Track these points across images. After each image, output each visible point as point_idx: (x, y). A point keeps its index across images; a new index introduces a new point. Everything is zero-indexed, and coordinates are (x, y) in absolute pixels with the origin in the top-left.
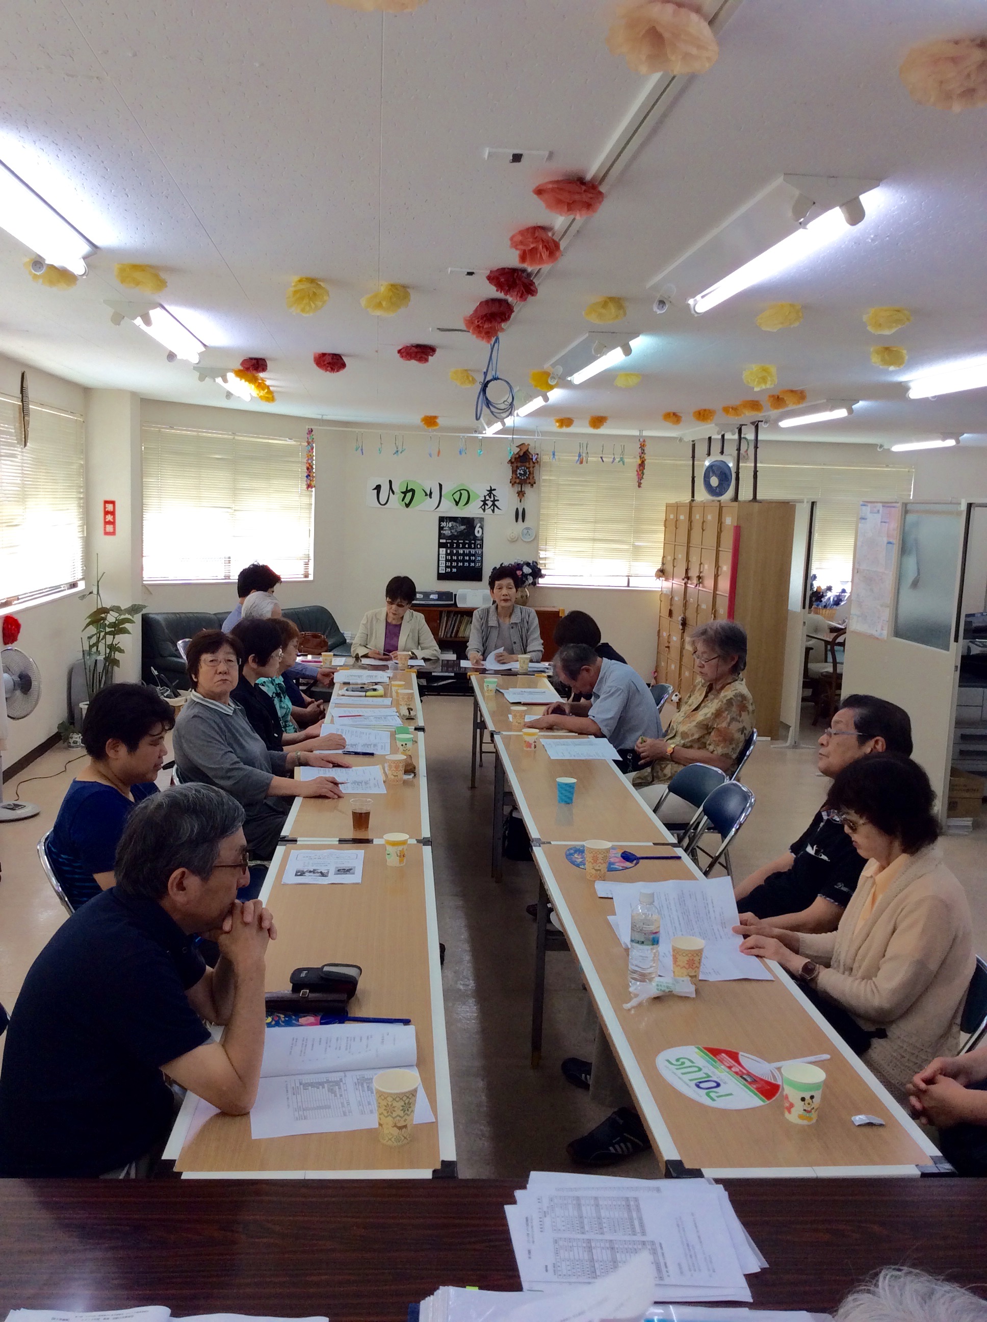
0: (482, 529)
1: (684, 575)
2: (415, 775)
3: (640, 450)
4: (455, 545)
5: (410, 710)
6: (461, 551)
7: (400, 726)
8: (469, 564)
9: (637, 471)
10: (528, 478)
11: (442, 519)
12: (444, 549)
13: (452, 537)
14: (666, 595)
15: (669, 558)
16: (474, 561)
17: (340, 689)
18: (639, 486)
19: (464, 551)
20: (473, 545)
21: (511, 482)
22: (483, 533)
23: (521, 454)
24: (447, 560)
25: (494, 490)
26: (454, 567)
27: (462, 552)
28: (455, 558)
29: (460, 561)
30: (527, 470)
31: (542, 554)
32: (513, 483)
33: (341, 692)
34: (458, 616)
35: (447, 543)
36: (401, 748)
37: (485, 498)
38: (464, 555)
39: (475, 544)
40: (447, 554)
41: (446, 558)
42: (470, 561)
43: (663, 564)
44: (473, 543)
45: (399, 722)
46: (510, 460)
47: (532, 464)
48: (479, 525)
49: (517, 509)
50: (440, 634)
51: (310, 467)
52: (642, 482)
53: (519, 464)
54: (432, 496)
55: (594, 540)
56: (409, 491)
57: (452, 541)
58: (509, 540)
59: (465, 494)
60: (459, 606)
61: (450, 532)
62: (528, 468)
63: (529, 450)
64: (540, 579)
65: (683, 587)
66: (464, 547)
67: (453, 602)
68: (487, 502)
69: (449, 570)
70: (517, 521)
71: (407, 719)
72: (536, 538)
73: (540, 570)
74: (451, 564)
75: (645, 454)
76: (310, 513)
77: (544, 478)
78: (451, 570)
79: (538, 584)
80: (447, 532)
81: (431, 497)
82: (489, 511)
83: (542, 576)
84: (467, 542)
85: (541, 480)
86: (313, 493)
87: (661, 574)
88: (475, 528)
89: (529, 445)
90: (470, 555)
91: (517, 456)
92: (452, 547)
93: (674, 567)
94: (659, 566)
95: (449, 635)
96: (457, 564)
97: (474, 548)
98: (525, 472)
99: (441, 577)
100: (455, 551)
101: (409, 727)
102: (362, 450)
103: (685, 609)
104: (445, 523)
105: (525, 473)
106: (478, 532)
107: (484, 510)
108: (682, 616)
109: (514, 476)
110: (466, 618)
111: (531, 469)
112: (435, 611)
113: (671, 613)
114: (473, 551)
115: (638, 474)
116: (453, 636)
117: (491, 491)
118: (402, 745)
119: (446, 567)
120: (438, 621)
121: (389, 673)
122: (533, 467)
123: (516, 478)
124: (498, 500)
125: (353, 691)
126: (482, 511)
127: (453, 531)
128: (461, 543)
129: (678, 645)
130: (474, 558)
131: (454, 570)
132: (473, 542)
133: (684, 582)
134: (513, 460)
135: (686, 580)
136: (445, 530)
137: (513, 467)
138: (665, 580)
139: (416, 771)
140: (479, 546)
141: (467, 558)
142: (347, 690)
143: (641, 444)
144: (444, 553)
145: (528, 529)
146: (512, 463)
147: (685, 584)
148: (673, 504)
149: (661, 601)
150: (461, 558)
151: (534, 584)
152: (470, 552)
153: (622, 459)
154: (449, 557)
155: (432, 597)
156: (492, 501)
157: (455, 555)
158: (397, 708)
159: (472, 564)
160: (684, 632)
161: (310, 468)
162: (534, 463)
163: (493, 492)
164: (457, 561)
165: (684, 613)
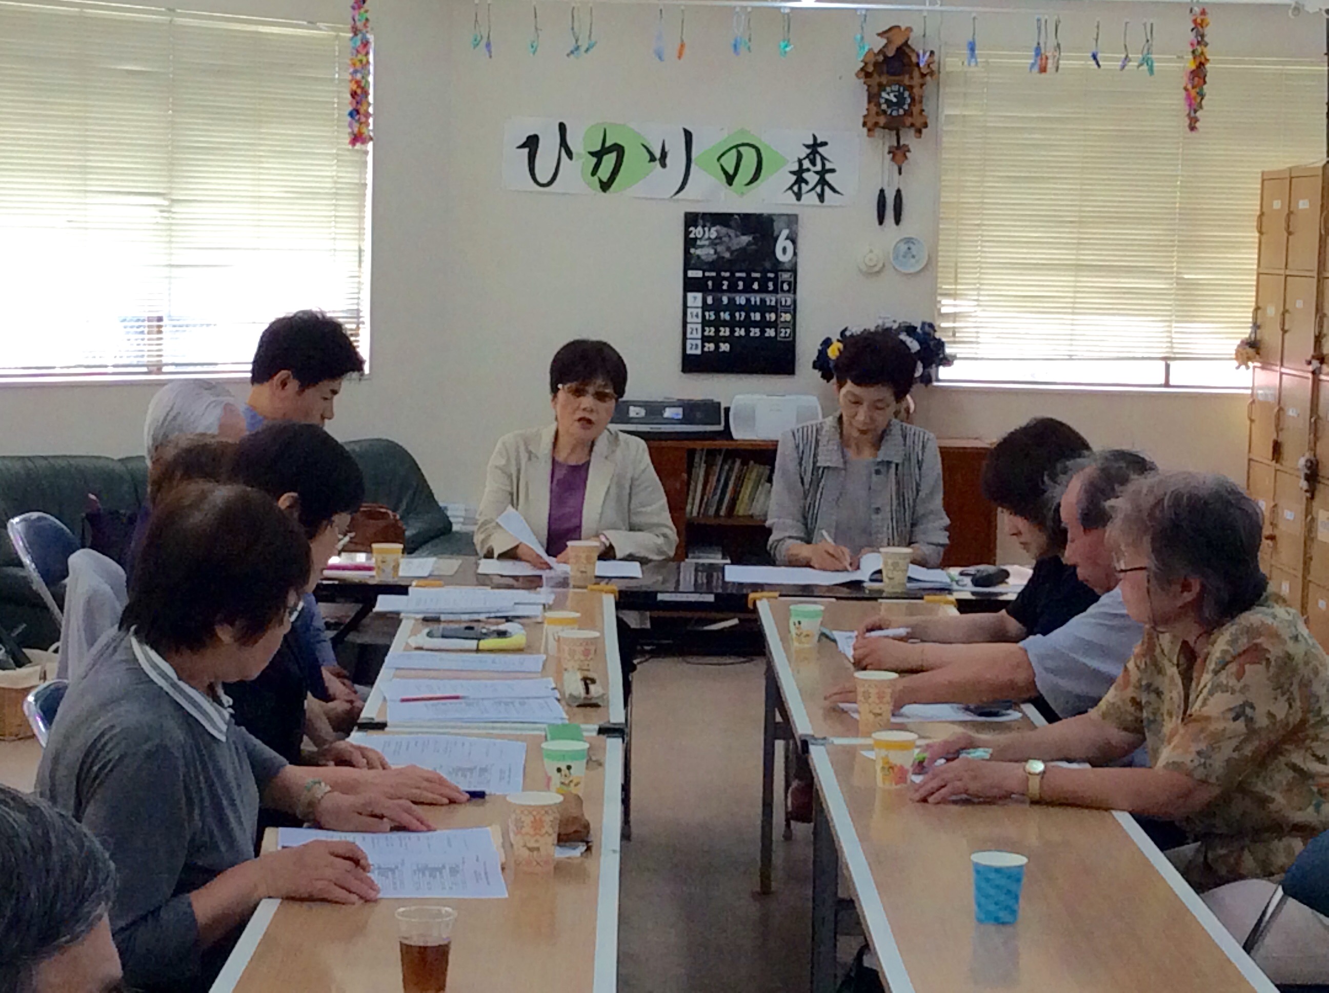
0: (794, 242)
1: (1311, 352)
2: (589, 849)
3: (1192, 36)
4: (726, 283)
5: (587, 682)
6: (741, 300)
7: (559, 722)
8: (763, 332)
9: (1186, 89)
10: (908, 113)
11: (691, 220)
12: (699, 295)
13: (716, 265)
14: (1265, 404)
15: (1272, 311)
16: (774, 325)
17: (414, 633)
18: (1192, 128)
19: (748, 300)
20: (771, 285)
21: (864, 124)
22: (795, 254)
23: (891, 53)
24: (705, 323)
25: (824, 144)
26: (725, 340)
27: (743, 302)
28: (725, 316)
29: (740, 324)
30: (906, 94)
31: (947, 306)
32: (870, 126)
33: (414, 642)
34: (734, 463)
35: (705, 279)
36: (556, 778)
37: (801, 165)
38: (749, 308)
39: (775, 280)
40: (705, 307)
41: (704, 316)
42: (763, 325)
43: (1256, 326)
44: (770, 279)
45: (559, 713)
46: (862, 69)
47: (917, 80)
48: (785, 233)
49: (882, 191)
50: (689, 508)
51: (359, 91)
52: (1198, 114)
53: (884, 79)
54: (668, 161)
55: (1079, 268)
56: (609, 150)
57: (718, 274)
58: (860, 270)
59: (749, 157)
60: (736, 435)
61: (712, 251)
62: (910, 88)
63: (909, 43)
64: (941, 368)
65: (1310, 382)
66: (748, 289)
67: (721, 428)
68: (805, 175)
69: (710, 347)
70: (881, 219)
71: (579, 706)
72: (931, 264)
73: (941, 345)
74: (717, 331)
75: (1206, 45)
76: (362, 206)
77: (948, 112)
78: (717, 347)
79: (938, 380)
80: (705, 253)
81: (664, 165)
82: (810, 198)
83: (947, 361)
84: (757, 275)
85: (942, 118)
86: (370, 158)
87: (1251, 351)
88: (776, 240)
89: (909, 29)
90: (763, 308)
91: (881, 58)
92: (718, 288)
93: (1284, 331)
94: (1246, 333)
95: (712, 511)
96: (732, 331)
97: (775, 291)
98: (900, 96)
99: (691, 365)
100: (725, 300)
101: (583, 726)
102: (488, 45)
103: (1316, 438)
104: (700, 229)
105: (900, 103)
106: (782, 251)
107: (798, 196)
108: (1308, 455)
109: (874, 109)
110: (756, 471)
111: (916, 91)
112: (676, 449)
113: (1277, 449)
114: (771, 300)
115: (1189, 98)
116: (722, 513)
117: (815, 147)
118: (559, 770)
119: (705, 339)
120: (685, 476)
121: (545, 595)
122: (922, 85)
123: (877, 114)
124: (832, 171)
125: (443, 637)
126: (794, 197)
127: (719, 248)
128: (740, 279)
129: (1298, 530)
130: (773, 316)
131: (725, 347)
132: (771, 275)
133: (1311, 368)
134: (870, 69)
135: (1316, 363)
136: (702, 246)
137: (869, 86)
138: (1263, 368)
139: (592, 837)
140: (786, 287)
141: (757, 316)
142: (429, 635)
143: (1195, 21)
144: (700, 304)
145: (909, 240)
146: (868, 75)
147: (1313, 373)
148: (1279, 172)
149: (1252, 421)
150: (740, 316)
151: (927, 379)
152: (763, 301)
153: (1146, 60)
154: (710, 315)
155: (668, 413)
156: (817, 173)
157: (725, 309)
158: (559, 678)
159: (770, 333)
160: (1312, 497)
161: (358, 95)
162: (923, 75)
163: (820, 150)
164: (732, 324)
165: (1313, 449)
